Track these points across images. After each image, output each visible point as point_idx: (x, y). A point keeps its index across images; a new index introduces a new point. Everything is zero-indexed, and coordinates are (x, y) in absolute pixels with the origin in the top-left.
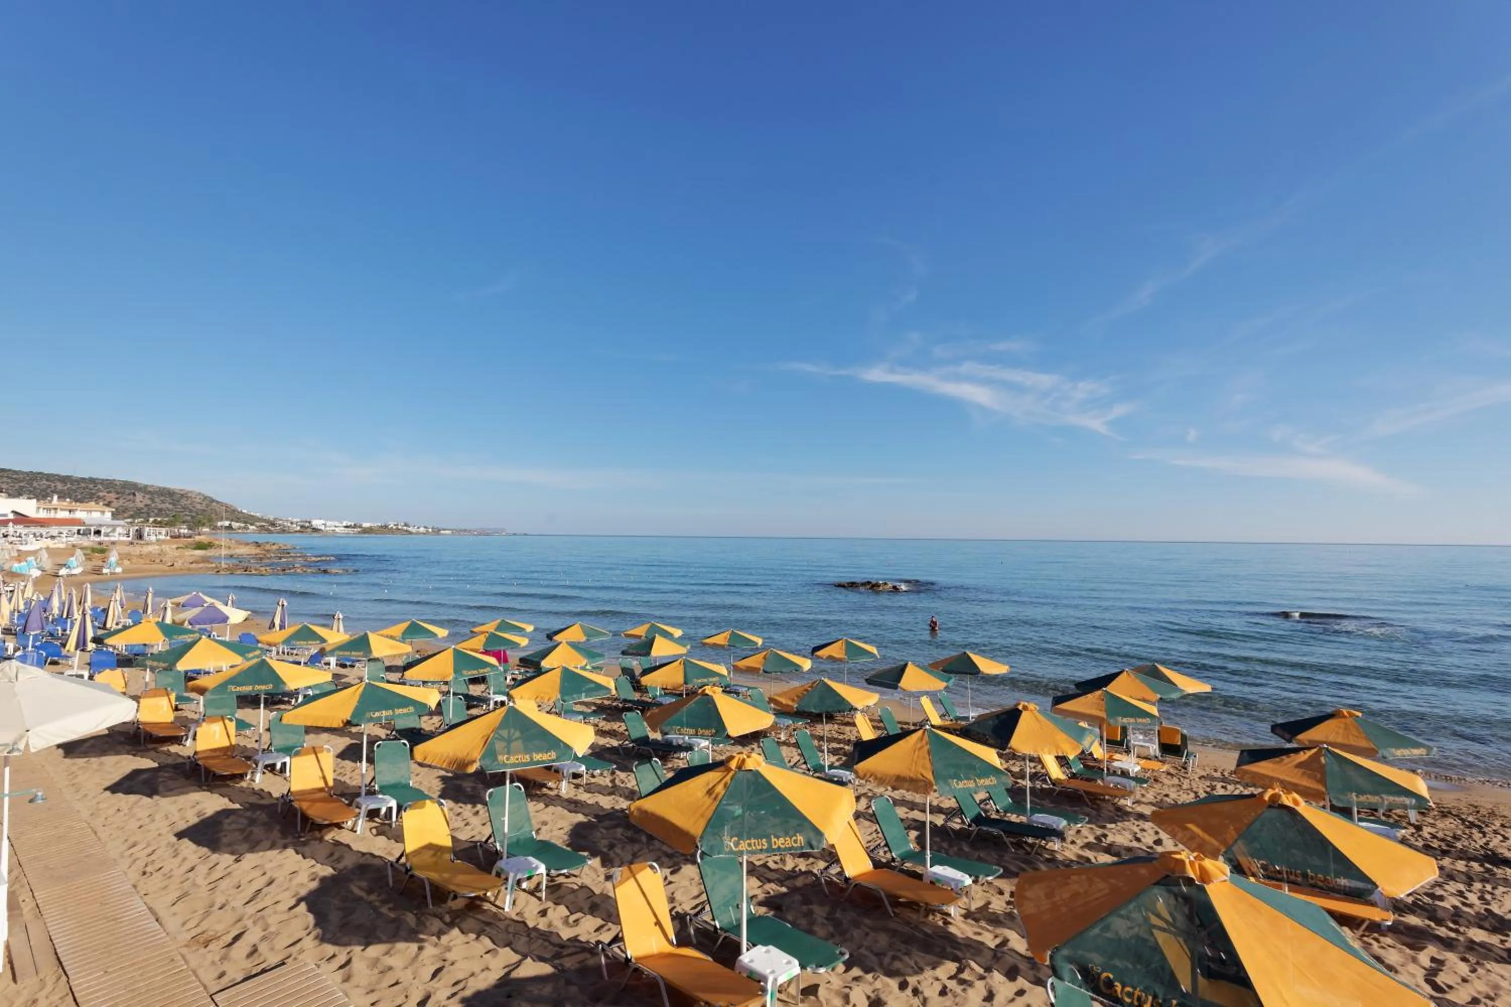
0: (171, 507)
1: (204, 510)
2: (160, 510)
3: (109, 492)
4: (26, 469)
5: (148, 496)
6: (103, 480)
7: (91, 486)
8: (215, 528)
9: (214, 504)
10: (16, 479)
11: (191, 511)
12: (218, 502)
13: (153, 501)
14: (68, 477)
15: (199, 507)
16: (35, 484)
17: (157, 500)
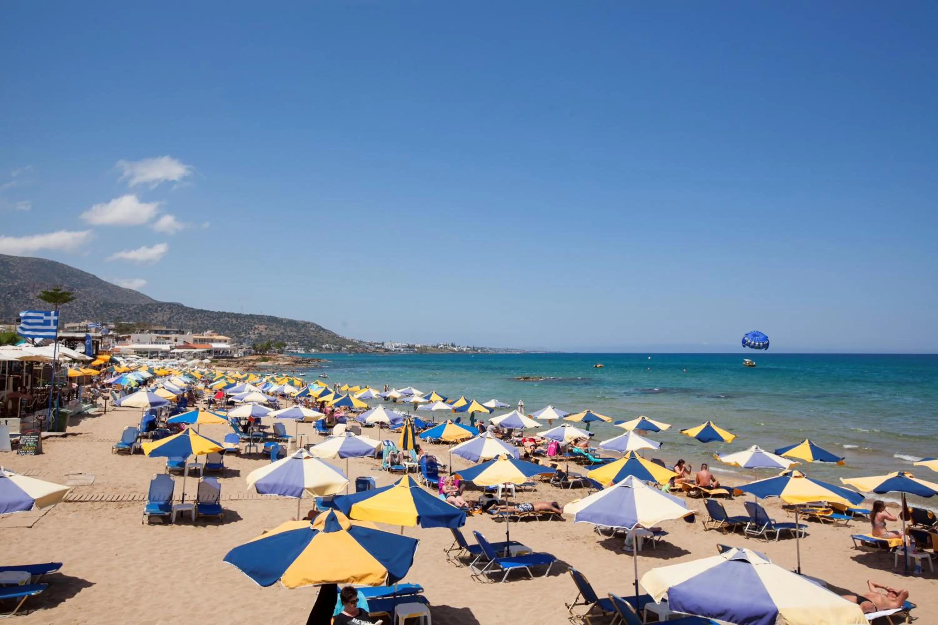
0: (295, 334)
1: (316, 337)
2: (290, 337)
3: (261, 324)
4: (216, 310)
5: (282, 327)
6: (257, 316)
7: (251, 320)
8: (321, 349)
9: (322, 331)
10: (212, 317)
11: (308, 337)
12: (324, 330)
13: (286, 331)
14: (238, 314)
15: (312, 334)
16: (221, 320)
17: (288, 330)
